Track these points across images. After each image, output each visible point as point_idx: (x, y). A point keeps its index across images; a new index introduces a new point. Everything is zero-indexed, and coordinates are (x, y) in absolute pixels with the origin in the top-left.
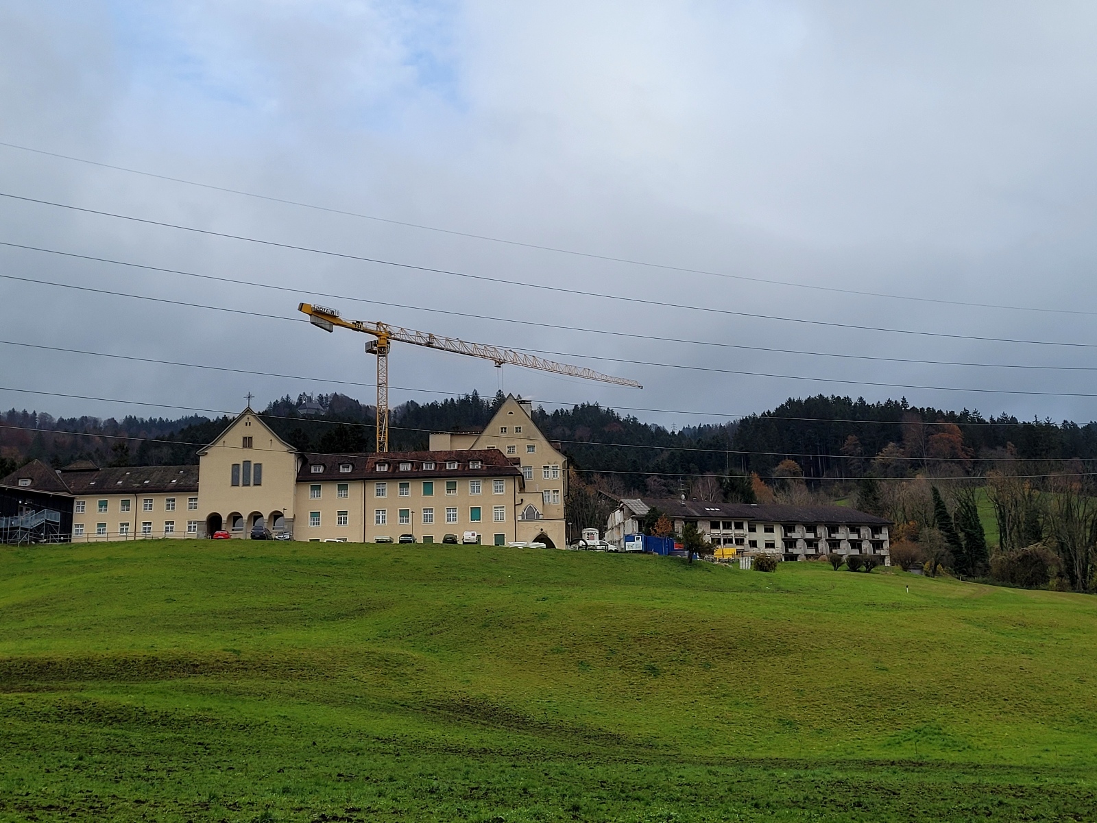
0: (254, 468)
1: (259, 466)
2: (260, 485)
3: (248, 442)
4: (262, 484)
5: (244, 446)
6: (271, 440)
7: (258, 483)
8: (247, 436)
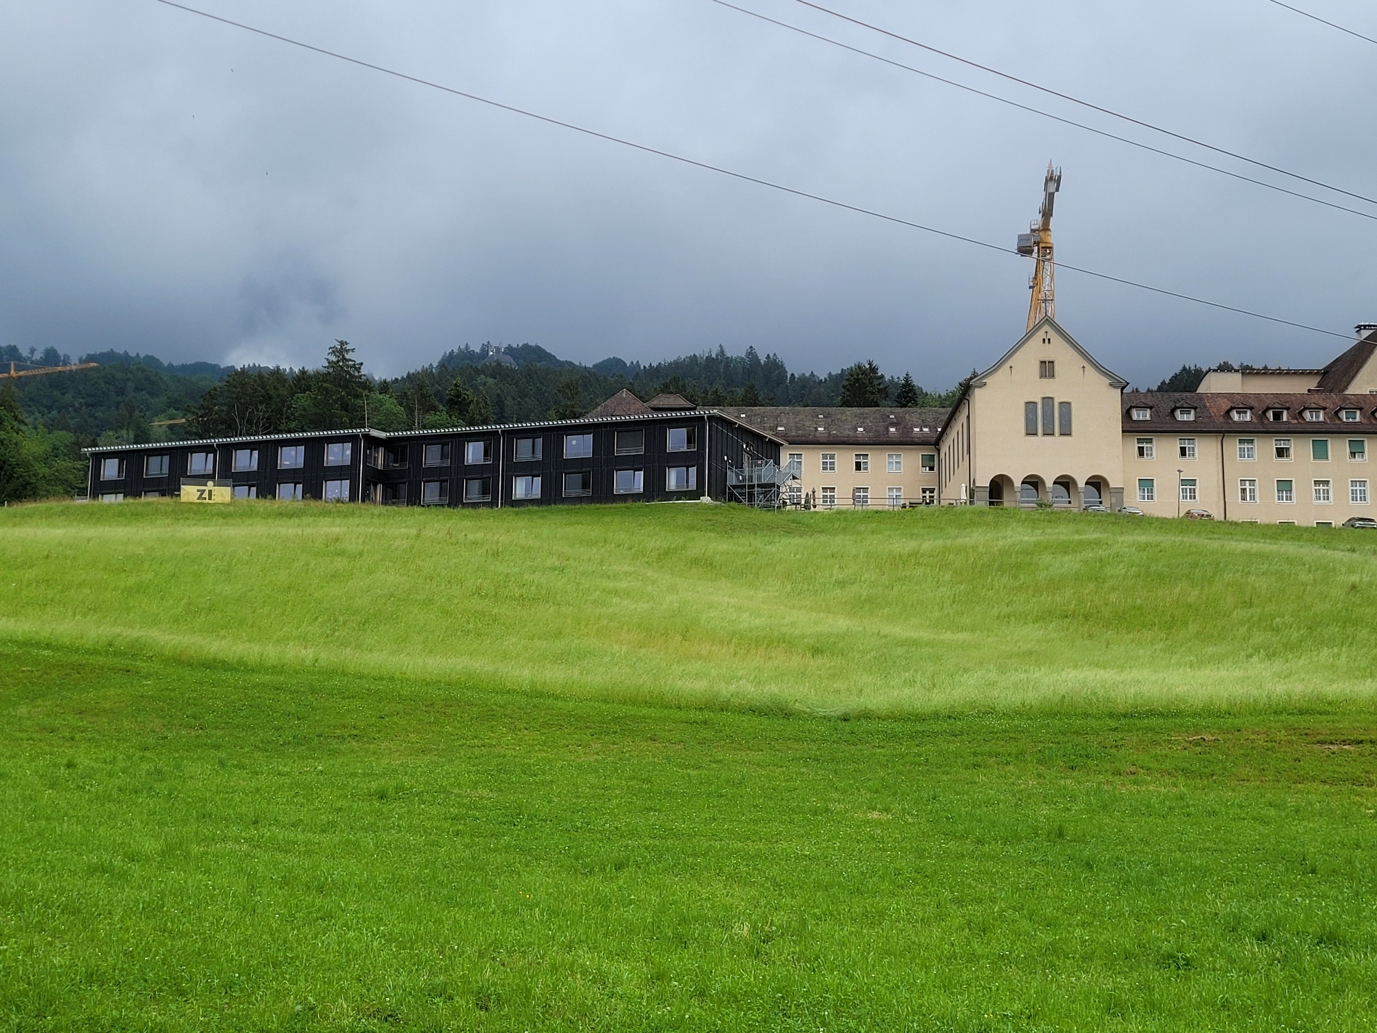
0: (1060, 408)
1: (1066, 406)
2: (1070, 435)
3: (1047, 369)
4: (1073, 433)
5: (1043, 376)
6: (1084, 367)
7: (1066, 432)
8: (1047, 359)
